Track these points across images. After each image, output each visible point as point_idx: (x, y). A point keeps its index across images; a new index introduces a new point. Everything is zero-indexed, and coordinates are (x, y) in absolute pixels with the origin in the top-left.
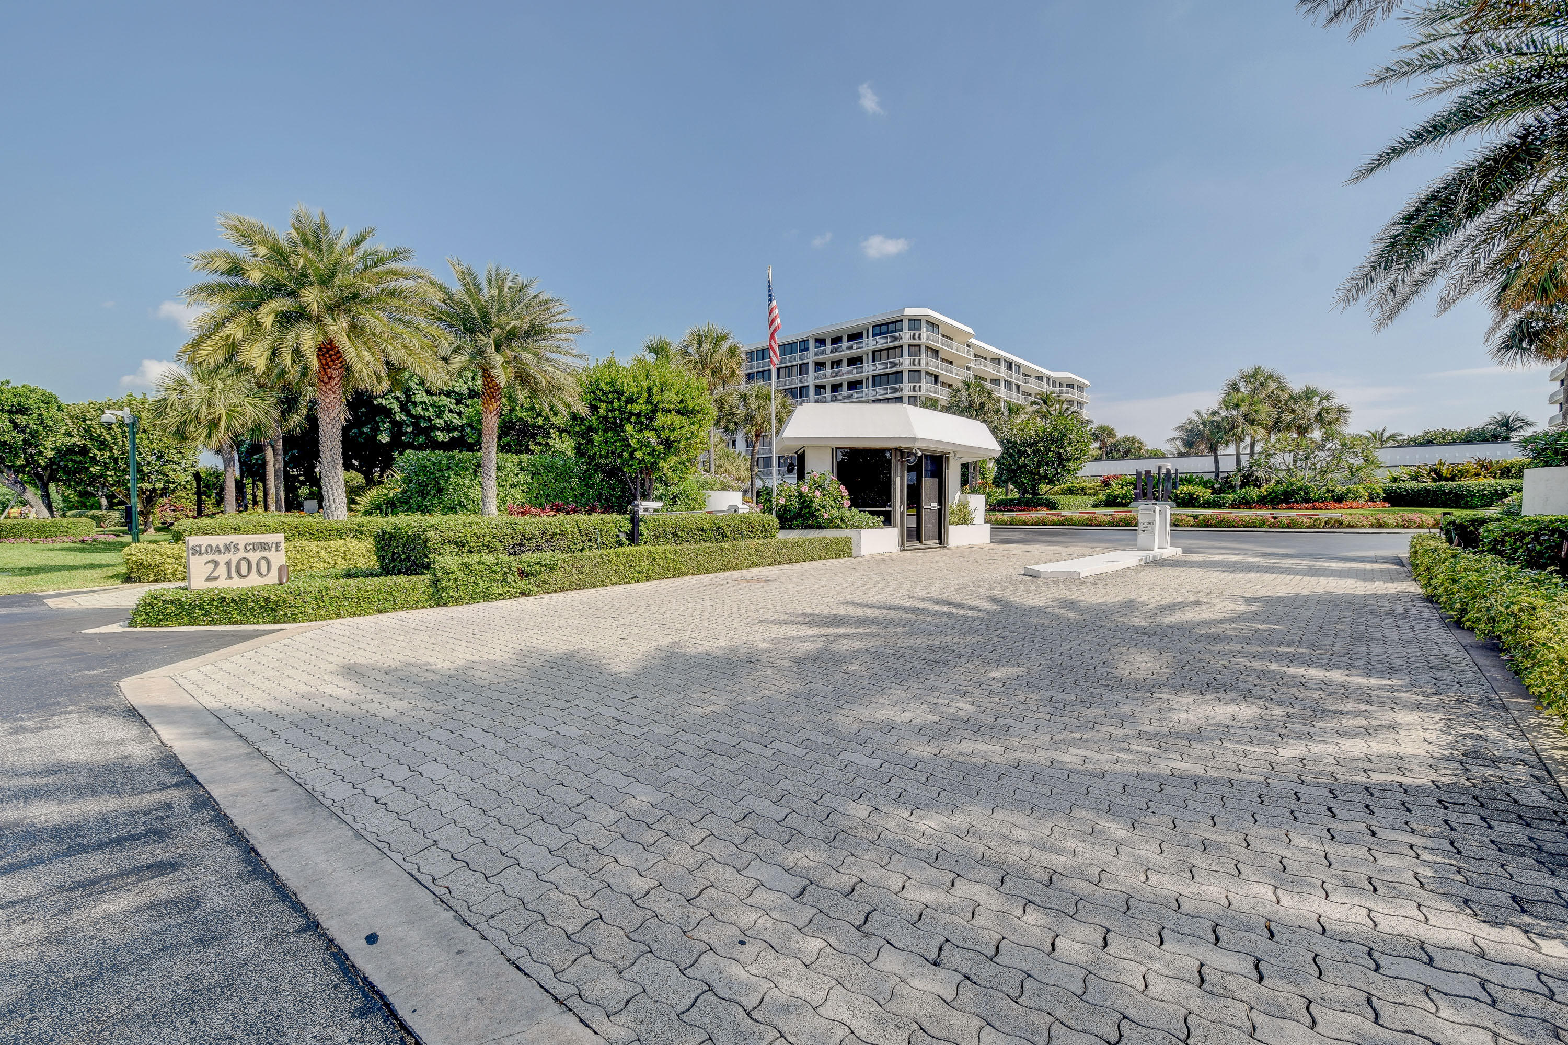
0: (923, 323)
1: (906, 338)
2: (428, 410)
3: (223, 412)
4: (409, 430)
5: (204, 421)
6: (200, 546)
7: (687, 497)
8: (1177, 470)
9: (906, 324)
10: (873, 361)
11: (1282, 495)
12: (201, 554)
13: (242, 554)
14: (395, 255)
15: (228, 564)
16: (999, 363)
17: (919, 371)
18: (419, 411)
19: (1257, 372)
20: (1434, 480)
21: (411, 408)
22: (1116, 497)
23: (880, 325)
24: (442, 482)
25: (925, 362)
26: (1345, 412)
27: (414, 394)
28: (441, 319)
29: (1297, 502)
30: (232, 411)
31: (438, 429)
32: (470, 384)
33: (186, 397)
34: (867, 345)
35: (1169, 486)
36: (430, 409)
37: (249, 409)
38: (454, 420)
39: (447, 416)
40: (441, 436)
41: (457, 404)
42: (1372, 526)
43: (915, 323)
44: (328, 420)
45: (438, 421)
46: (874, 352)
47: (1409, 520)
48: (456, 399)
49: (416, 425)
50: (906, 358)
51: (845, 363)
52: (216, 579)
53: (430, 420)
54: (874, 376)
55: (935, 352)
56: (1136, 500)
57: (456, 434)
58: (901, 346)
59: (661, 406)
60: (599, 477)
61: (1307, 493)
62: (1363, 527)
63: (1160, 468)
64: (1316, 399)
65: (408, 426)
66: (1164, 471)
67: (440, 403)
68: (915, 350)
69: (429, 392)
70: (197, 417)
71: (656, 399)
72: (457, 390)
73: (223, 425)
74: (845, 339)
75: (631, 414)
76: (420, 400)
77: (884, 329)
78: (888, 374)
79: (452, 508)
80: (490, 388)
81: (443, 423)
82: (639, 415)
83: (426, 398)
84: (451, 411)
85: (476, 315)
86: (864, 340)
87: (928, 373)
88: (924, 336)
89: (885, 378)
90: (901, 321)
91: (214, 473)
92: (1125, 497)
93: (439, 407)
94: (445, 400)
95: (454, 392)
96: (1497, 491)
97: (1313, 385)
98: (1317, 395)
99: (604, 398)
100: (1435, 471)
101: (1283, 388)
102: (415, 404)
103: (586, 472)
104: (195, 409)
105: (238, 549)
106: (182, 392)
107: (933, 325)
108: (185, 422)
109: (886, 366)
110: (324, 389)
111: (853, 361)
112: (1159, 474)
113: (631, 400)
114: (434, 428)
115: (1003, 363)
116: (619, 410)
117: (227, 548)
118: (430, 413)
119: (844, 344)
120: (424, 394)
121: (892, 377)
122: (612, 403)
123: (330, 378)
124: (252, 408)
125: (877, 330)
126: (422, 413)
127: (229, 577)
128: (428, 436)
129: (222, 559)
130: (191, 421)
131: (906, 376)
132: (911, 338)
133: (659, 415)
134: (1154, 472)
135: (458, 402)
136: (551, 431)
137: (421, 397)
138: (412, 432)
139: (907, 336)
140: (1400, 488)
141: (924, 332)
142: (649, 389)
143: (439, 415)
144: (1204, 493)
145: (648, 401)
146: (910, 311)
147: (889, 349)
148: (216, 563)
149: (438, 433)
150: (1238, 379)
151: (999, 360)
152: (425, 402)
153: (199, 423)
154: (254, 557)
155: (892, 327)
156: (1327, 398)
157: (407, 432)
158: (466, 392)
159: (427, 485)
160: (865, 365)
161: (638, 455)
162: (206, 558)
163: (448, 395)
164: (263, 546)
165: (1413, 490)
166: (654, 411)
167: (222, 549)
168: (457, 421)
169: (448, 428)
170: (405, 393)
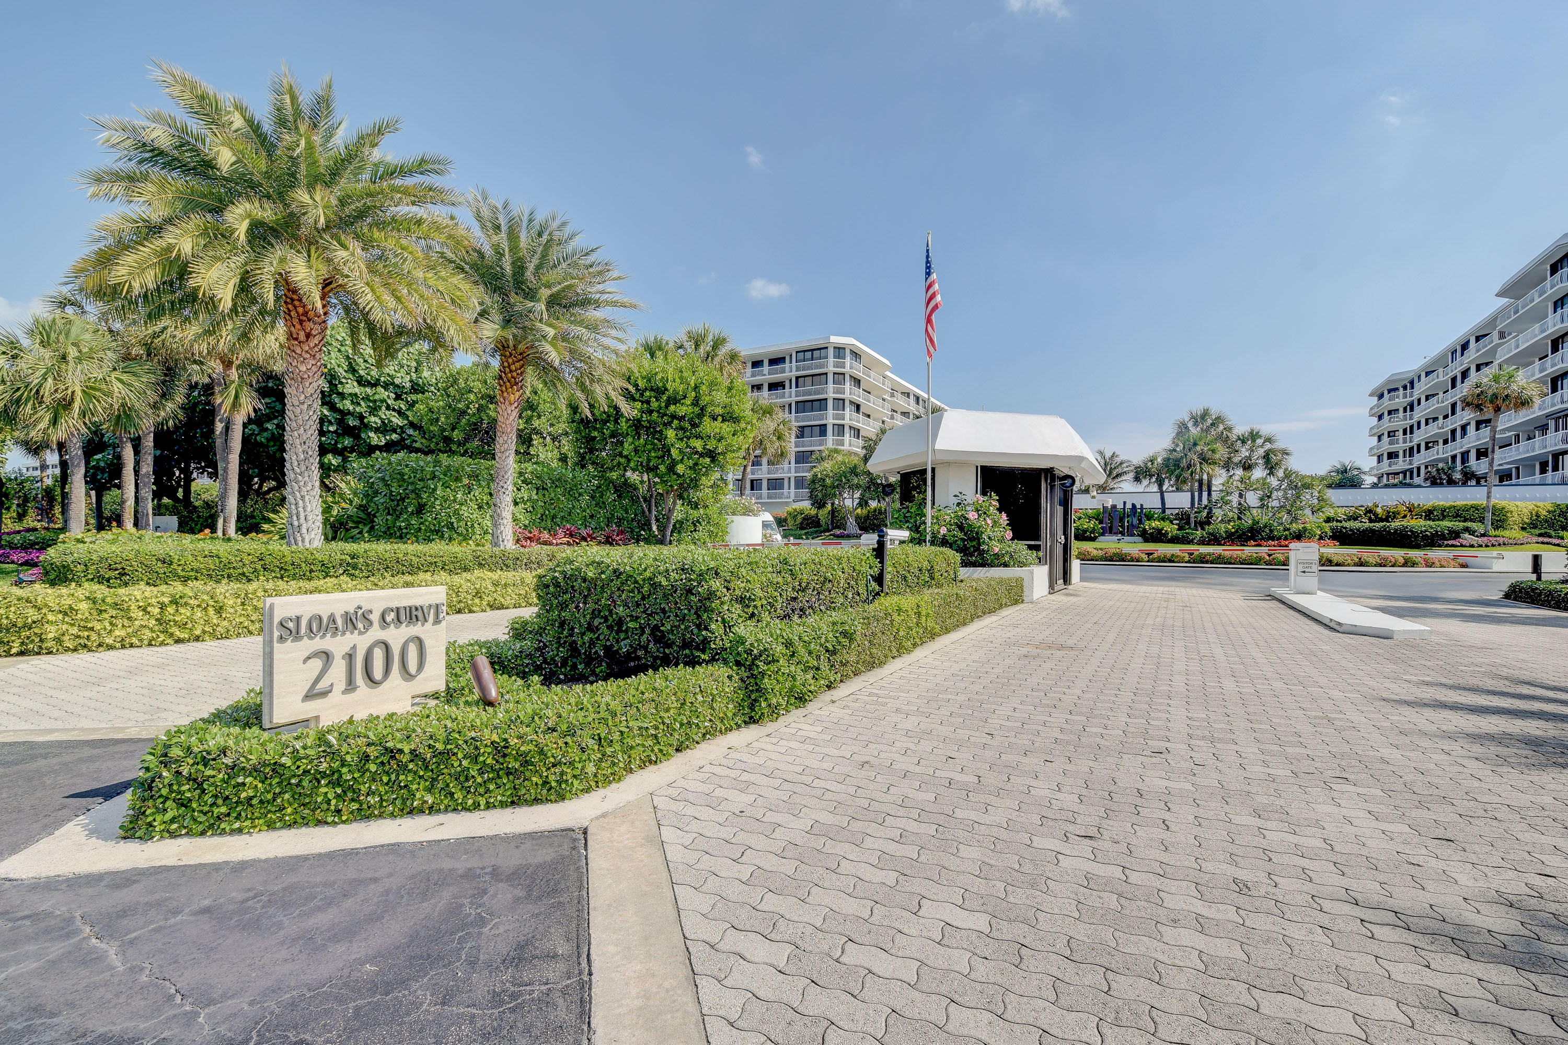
0: (848, 352)
1: (831, 366)
2: (359, 404)
3: (78, 390)
4: (332, 429)
5: (47, 400)
6: (298, 619)
7: (709, 522)
8: (1142, 505)
9: (831, 351)
10: (797, 386)
11: (1248, 531)
12: (297, 637)
13: (375, 633)
14: (422, 166)
15: (350, 657)
16: (908, 397)
17: (844, 400)
18: (347, 405)
19: (1205, 414)
20: (1371, 521)
21: (337, 400)
22: (1085, 531)
23: (805, 351)
24: (425, 496)
25: (849, 392)
26: (1287, 454)
27: (341, 383)
28: (463, 269)
29: (1263, 539)
30: (92, 388)
31: (371, 429)
32: (414, 375)
33: (22, 365)
34: (789, 371)
35: (1135, 522)
36: (362, 403)
37: (117, 387)
38: (393, 419)
39: (384, 413)
40: (375, 439)
41: (395, 400)
42: (1356, 565)
43: (840, 351)
44: (302, 397)
45: (373, 419)
46: (797, 378)
47: (1386, 559)
48: (396, 393)
49: (341, 422)
50: (831, 386)
51: (766, 387)
52: (324, 694)
53: (361, 417)
54: (797, 403)
55: (857, 382)
56: (1103, 534)
57: (395, 436)
58: (826, 374)
59: (709, 409)
60: (611, 496)
61: (1271, 531)
62: (1349, 565)
63: (1125, 503)
64: (1259, 441)
65: (330, 423)
66: (1129, 506)
67: (377, 397)
68: (839, 377)
69: (361, 382)
70: (38, 392)
71: (705, 400)
72: (397, 381)
73: (77, 405)
74: (766, 363)
75: (673, 417)
76: (350, 391)
77: (808, 355)
78: (812, 401)
79: (437, 532)
80: (511, 371)
81: (379, 422)
82: (681, 419)
83: (357, 390)
84: (388, 408)
85: (508, 269)
86: (787, 365)
87: (851, 402)
88: (848, 365)
89: (809, 405)
90: (827, 348)
91: (16, 479)
92: (1093, 531)
93: (375, 401)
94: (382, 393)
95: (393, 384)
96: (1437, 532)
97: (1257, 427)
98: (1260, 437)
99: (637, 396)
100: (1370, 511)
101: (1229, 429)
102: (342, 396)
103: (598, 487)
104: (36, 381)
105: (371, 623)
106: (14, 357)
107: (856, 355)
108: (18, 400)
109: (809, 392)
110: (299, 351)
111: (773, 386)
112: (1124, 509)
113: (672, 400)
114: (366, 426)
115: (912, 397)
116: (658, 412)
117: (350, 621)
118: (362, 408)
119: (766, 368)
120: (355, 384)
121: (816, 404)
122: (648, 402)
123: (308, 336)
124: (120, 386)
125: (801, 355)
126: (351, 408)
127: (351, 685)
128: (357, 437)
129: (338, 645)
130: (27, 400)
131: (830, 403)
132: (836, 366)
133: (707, 420)
134: (1120, 506)
135: (398, 397)
136: (534, 437)
137: (351, 387)
138: (335, 432)
139: (832, 364)
140: (1346, 528)
141: (848, 360)
142: (696, 388)
143: (374, 410)
144: (1171, 529)
145: (696, 402)
146: (836, 339)
147: (813, 376)
148: (327, 656)
149: (372, 434)
150: (1187, 419)
151: (908, 394)
152: (356, 395)
153: (41, 403)
154: (396, 636)
155: (816, 353)
156: (1269, 440)
157: (329, 432)
158: (408, 385)
159: (403, 500)
160: (787, 390)
161: (680, 469)
162: (309, 645)
163: (386, 386)
164: (413, 615)
165: (1358, 530)
166: (701, 416)
167: (340, 622)
168: (397, 421)
169: (384, 429)
170: (330, 383)
